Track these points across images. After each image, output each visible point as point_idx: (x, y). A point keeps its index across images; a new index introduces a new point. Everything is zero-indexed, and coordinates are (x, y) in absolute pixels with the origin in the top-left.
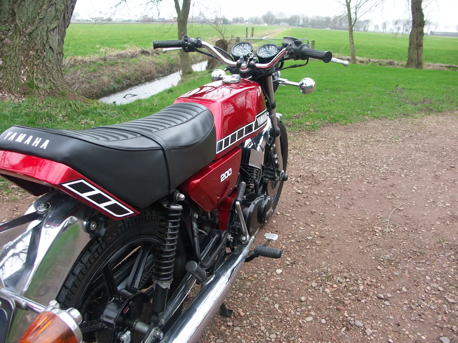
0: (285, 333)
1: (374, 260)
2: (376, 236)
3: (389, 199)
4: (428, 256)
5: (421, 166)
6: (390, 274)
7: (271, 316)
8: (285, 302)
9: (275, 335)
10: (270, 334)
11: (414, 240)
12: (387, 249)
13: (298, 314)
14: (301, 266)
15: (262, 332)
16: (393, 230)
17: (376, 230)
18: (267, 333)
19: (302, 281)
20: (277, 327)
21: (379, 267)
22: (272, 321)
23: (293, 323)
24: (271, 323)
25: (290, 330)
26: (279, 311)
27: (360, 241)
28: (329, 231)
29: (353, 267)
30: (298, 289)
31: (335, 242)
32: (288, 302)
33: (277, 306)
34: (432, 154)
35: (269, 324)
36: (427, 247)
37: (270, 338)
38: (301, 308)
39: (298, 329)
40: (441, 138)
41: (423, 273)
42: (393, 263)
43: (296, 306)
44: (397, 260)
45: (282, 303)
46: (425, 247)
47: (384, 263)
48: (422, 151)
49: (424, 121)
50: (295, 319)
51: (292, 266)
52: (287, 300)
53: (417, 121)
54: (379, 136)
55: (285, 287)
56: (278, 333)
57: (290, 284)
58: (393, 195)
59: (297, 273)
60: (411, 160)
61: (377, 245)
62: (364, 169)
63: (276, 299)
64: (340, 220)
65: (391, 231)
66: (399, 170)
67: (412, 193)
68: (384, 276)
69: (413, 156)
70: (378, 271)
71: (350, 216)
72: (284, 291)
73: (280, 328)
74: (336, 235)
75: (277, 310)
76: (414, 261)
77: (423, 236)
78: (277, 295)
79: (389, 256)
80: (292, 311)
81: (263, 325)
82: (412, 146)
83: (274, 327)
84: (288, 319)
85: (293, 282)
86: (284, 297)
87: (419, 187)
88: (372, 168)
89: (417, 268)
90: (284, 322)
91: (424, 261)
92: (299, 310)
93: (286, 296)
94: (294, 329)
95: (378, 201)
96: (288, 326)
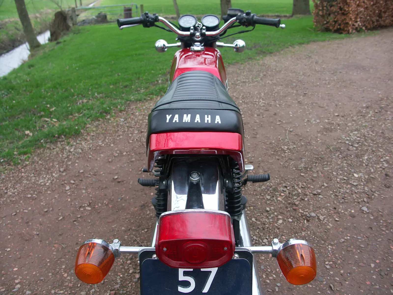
0: (271, 236)
1: (296, 170)
2: (286, 153)
3: (279, 125)
4: (326, 159)
5: (285, 96)
6: (310, 177)
7: (254, 228)
8: (257, 215)
9: (266, 239)
10: (262, 240)
11: (312, 150)
12: (299, 160)
13: (271, 220)
14: (251, 186)
15: (256, 240)
16: (295, 146)
17: (284, 149)
18: (260, 240)
19: (258, 197)
20: (264, 234)
21: (302, 174)
22: (258, 231)
23: (272, 228)
24: (258, 233)
25: (274, 233)
26: (257, 222)
27: (278, 159)
28: (253, 157)
29: (286, 178)
30: (259, 203)
31: (262, 164)
32: (259, 214)
33: (253, 219)
34: (287, 86)
35: (257, 233)
36: (322, 153)
37: (264, 243)
38: (270, 216)
39: (278, 231)
40: (285, 73)
41: (330, 171)
42: (308, 169)
43: (266, 216)
44: (310, 167)
45: (256, 216)
46: (321, 153)
47: (303, 170)
48: (279, 85)
49: (266, 62)
50: (272, 225)
51: (245, 188)
52: (258, 214)
53: (261, 62)
54: (242, 78)
55: (250, 205)
56: (268, 237)
57: (252, 202)
58: (280, 121)
59: (252, 193)
60: (276, 93)
61: (291, 159)
62: (248, 106)
63: (250, 215)
64: (255, 147)
65: (294, 147)
66: (273, 102)
67: (291, 117)
68: (308, 179)
69: (276, 90)
70: (302, 177)
71: (260, 143)
72: (252, 208)
73: (266, 234)
74: (260, 159)
75: (256, 223)
76: (320, 165)
77: (316, 146)
78: (249, 212)
79: (303, 165)
80: (266, 220)
81: (254, 236)
82: (270, 82)
83: (262, 234)
84: (267, 226)
85: (253, 200)
86: (254, 212)
87: (293, 112)
88: (254, 104)
89: (325, 169)
90: (266, 229)
91: (326, 163)
92: (270, 217)
93: (255, 211)
94: (275, 231)
95: (272, 127)
96: (270, 231)
